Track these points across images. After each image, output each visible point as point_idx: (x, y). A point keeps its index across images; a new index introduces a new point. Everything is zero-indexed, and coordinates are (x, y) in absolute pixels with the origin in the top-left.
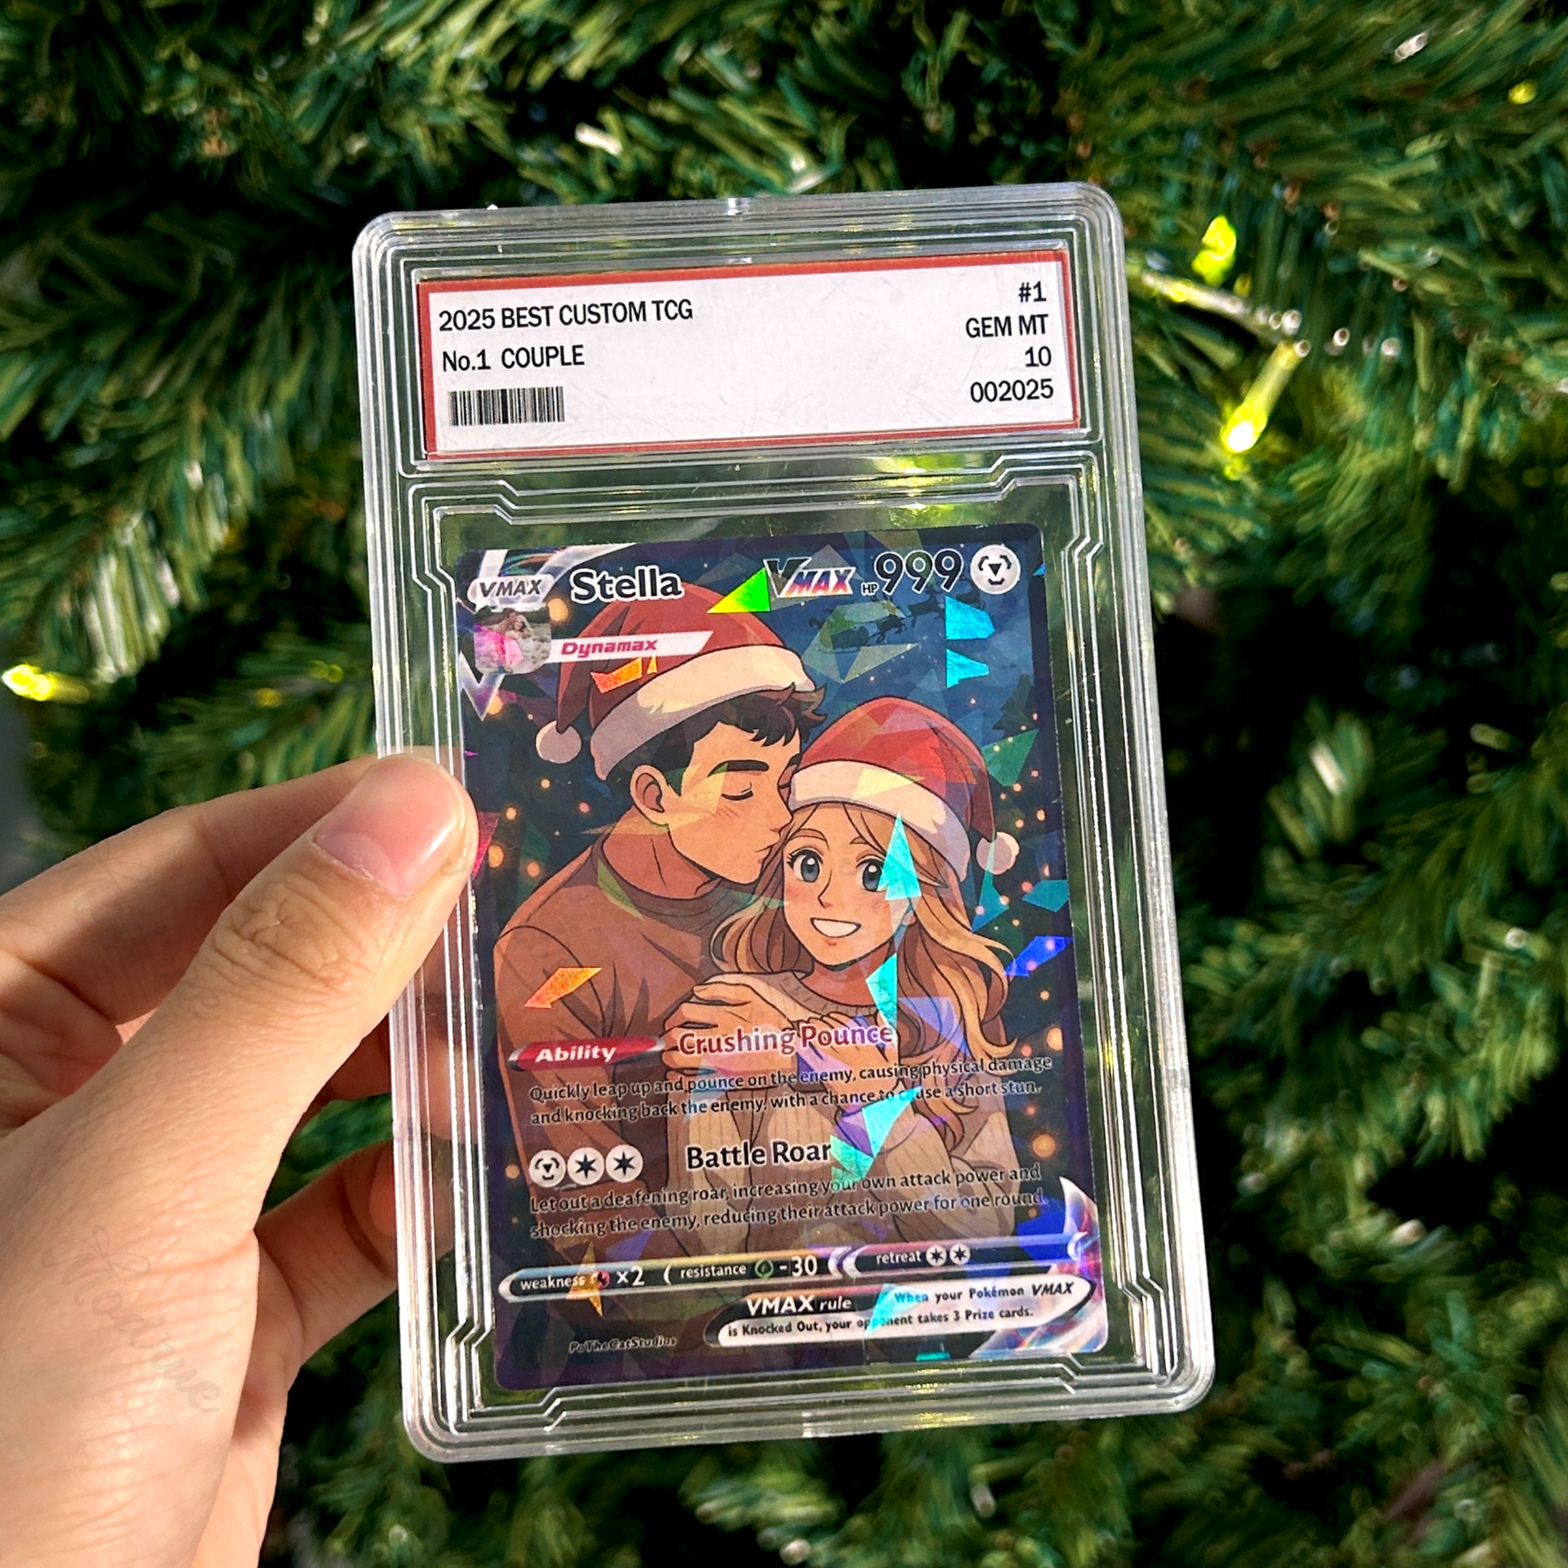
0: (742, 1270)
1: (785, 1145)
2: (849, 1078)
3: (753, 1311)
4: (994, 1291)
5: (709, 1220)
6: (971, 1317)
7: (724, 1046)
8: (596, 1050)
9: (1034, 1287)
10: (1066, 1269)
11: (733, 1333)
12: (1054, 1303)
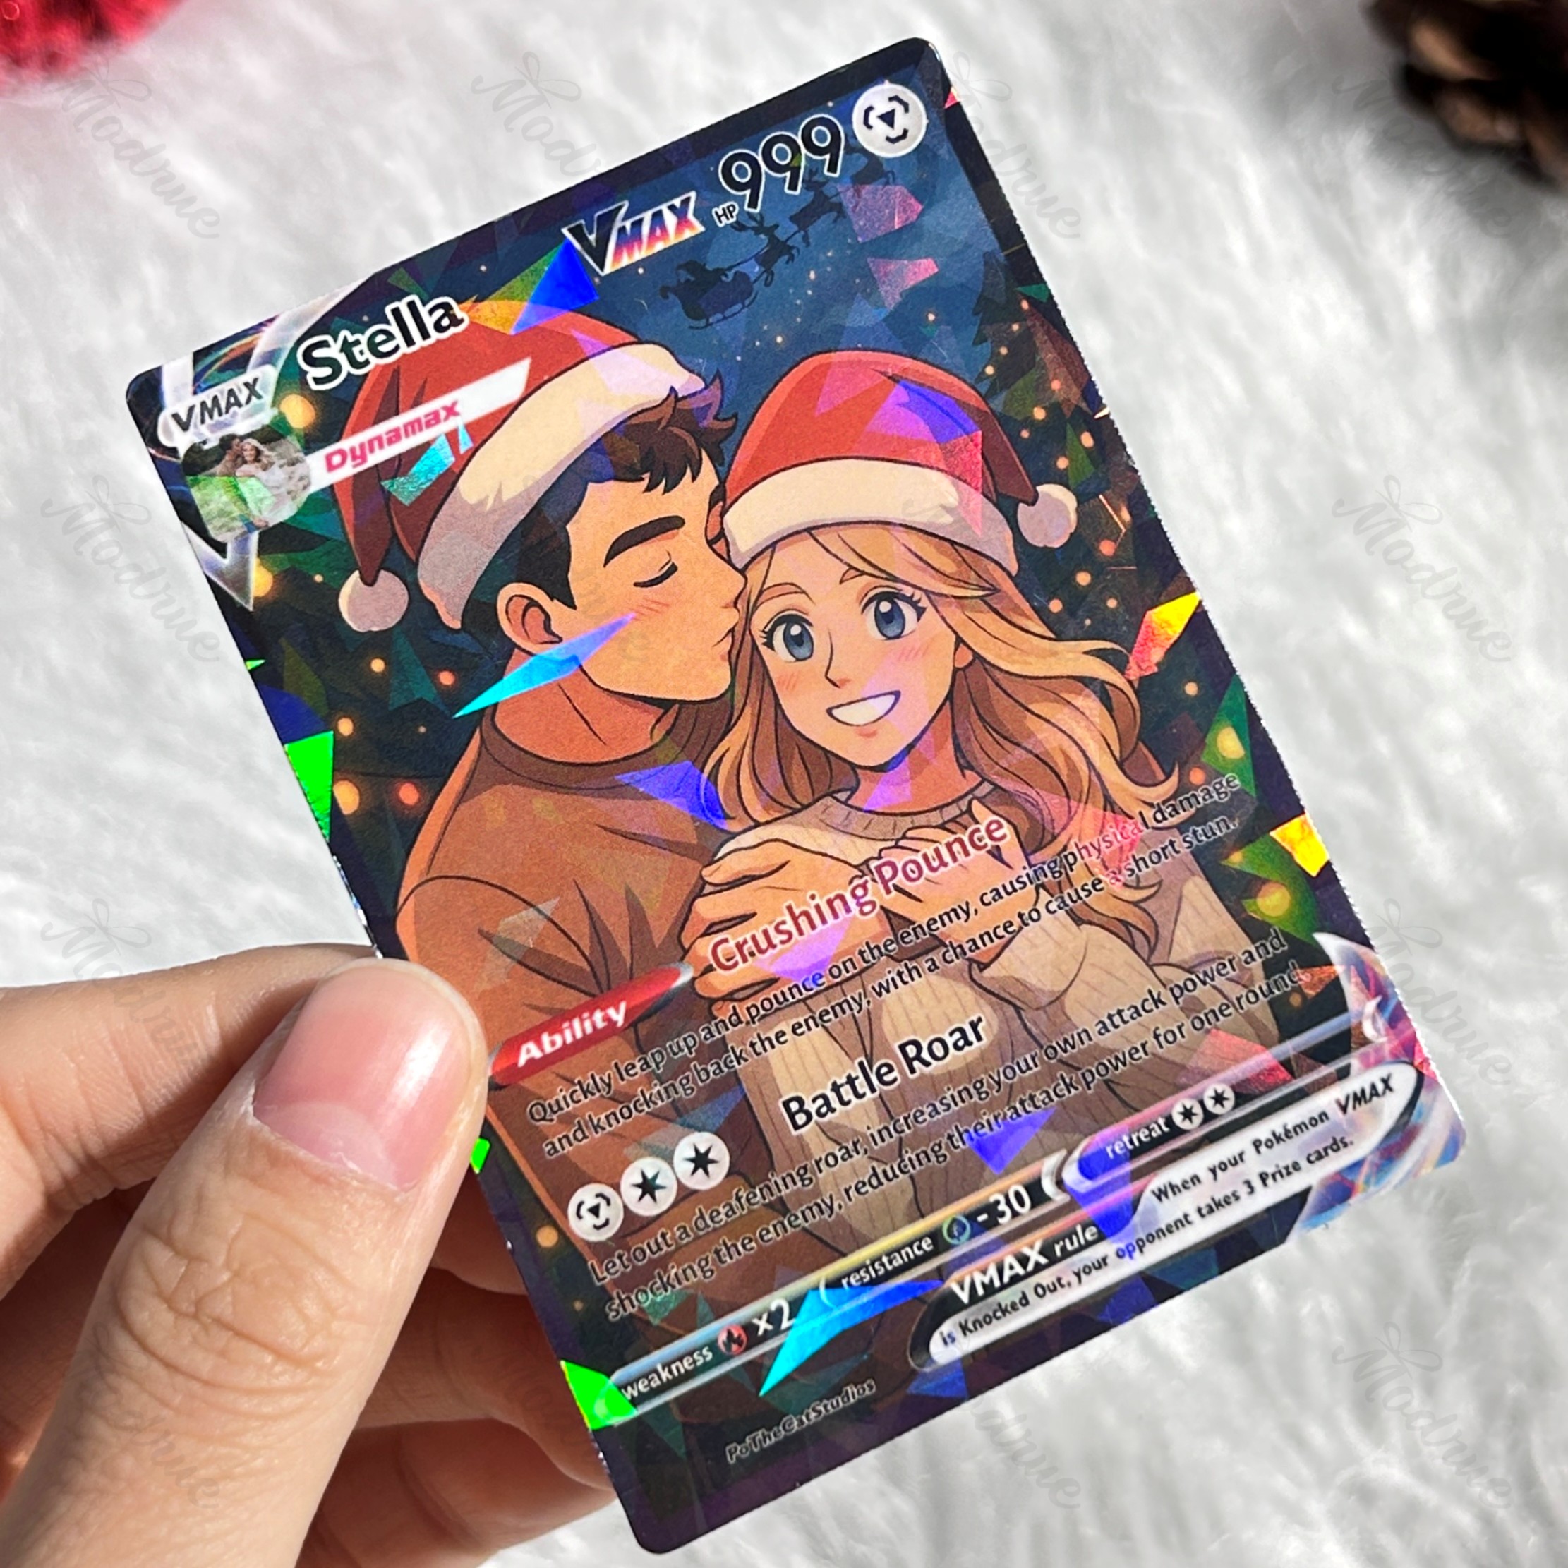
0: (927, 1245)
1: (916, 1044)
2: (967, 913)
3: (964, 1297)
4: (1287, 1132)
5: (852, 1192)
6: (1270, 1181)
7: (776, 939)
8: (598, 1016)
9: (1338, 1102)
10: (1372, 1059)
11: (948, 1340)
12: (1376, 1114)
